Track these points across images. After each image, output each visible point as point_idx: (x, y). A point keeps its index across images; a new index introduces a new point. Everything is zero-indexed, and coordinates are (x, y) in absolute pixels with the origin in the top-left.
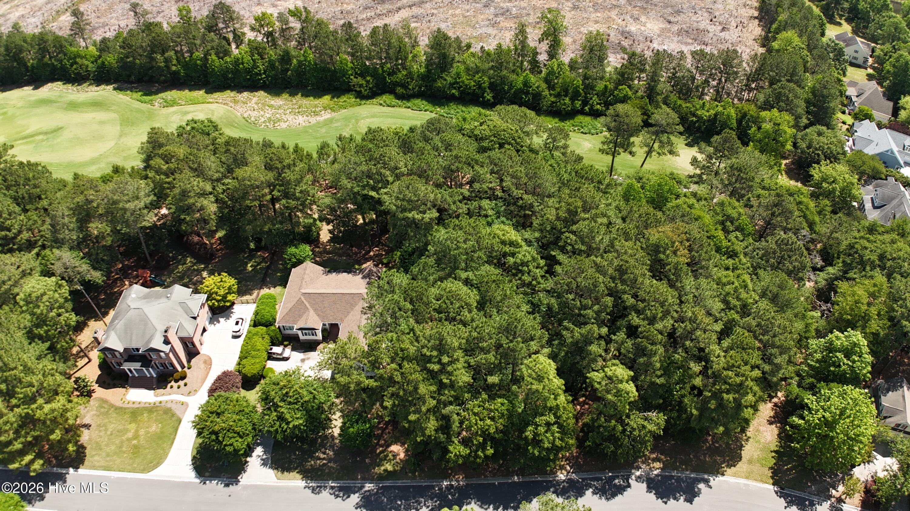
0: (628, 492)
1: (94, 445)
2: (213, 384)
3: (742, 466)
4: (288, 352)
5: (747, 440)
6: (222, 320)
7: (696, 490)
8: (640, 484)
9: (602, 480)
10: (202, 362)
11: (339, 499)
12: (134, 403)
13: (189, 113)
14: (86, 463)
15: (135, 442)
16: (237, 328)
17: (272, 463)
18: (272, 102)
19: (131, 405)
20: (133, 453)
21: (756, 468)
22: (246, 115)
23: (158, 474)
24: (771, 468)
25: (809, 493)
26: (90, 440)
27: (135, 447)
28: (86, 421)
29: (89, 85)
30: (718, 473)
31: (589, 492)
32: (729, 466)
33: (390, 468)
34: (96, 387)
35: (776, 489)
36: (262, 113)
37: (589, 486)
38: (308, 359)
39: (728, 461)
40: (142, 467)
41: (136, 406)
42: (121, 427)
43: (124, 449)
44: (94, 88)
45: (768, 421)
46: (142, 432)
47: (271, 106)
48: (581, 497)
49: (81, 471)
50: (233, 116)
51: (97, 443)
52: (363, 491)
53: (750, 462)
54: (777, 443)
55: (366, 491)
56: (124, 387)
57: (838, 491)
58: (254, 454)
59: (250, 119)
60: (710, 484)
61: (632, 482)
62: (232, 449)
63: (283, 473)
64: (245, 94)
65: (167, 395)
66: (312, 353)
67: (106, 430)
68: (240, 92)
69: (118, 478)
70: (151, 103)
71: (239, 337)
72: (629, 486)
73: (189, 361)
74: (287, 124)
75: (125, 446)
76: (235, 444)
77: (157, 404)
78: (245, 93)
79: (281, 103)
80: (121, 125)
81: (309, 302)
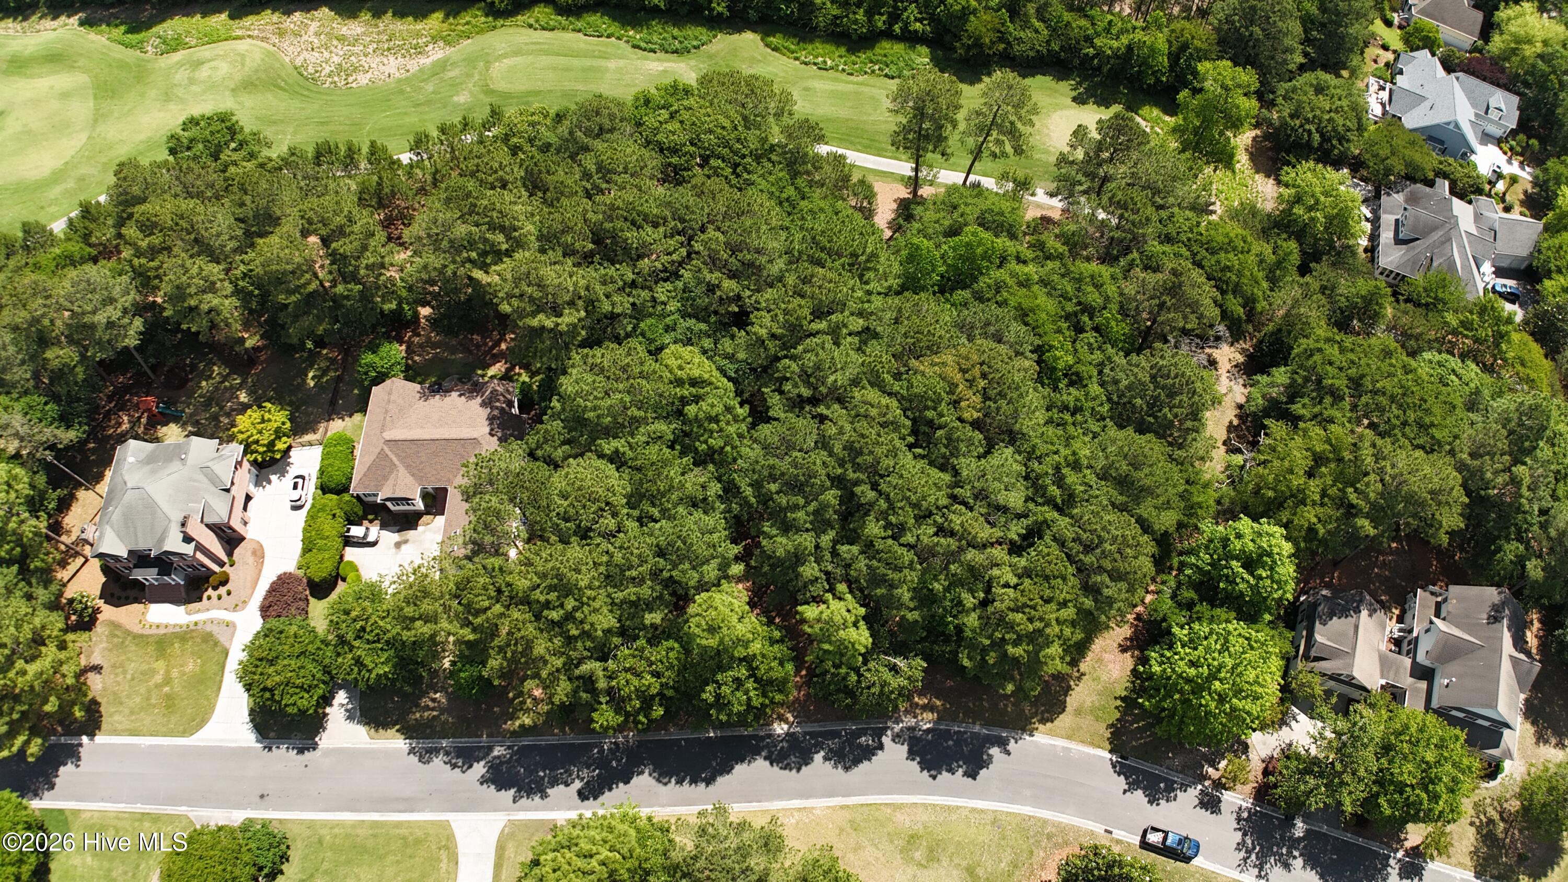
0: (880, 758)
1: (111, 698)
2: (265, 599)
3: (1064, 720)
4: (374, 531)
5: (1079, 679)
6: (273, 478)
7: (985, 757)
8: (899, 746)
9: (840, 737)
10: (249, 553)
11: (457, 770)
12: (158, 627)
13: (203, 63)
14: (104, 726)
15: (166, 689)
16: (295, 495)
17: (361, 715)
18: (344, 30)
19: (154, 631)
20: (168, 707)
21: (1087, 722)
22: (298, 62)
23: (206, 737)
24: (1112, 725)
25: (1167, 768)
26: (104, 689)
27: (168, 697)
28: (96, 660)
29: (41, 18)
30: (1024, 730)
31: (819, 757)
32: (1043, 721)
33: (527, 721)
34: (100, 603)
35: (1114, 759)
36: (326, 54)
37: (818, 747)
38: (406, 542)
39: (1043, 713)
40: (181, 728)
41: (162, 631)
42: (145, 667)
43: (153, 701)
44: (48, 23)
45: (1120, 645)
46: (175, 673)
47: (342, 39)
48: (806, 764)
49: (99, 739)
50: (277, 65)
51: (115, 694)
52: (490, 758)
53: (1078, 712)
54: (1128, 684)
55: (495, 758)
56: (140, 603)
57: (1217, 769)
58: (336, 702)
59: (306, 69)
60: (1008, 748)
61: (886, 740)
62: (296, 710)
63: (377, 731)
64: (297, 16)
65: (203, 611)
66: (412, 532)
67: (125, 672)
68: (288, 13)
69: (151, 746)
70: (140, 46)
71: (301, 507)
72: (881, 747)
73: (230, 554)
74: (369, 75)
75: (154, 696)
76: (299, 703)
77: (192, 627)
78: (297, 14)
79: (359, 30)
80: (95, 97)
81: (396, 455)
